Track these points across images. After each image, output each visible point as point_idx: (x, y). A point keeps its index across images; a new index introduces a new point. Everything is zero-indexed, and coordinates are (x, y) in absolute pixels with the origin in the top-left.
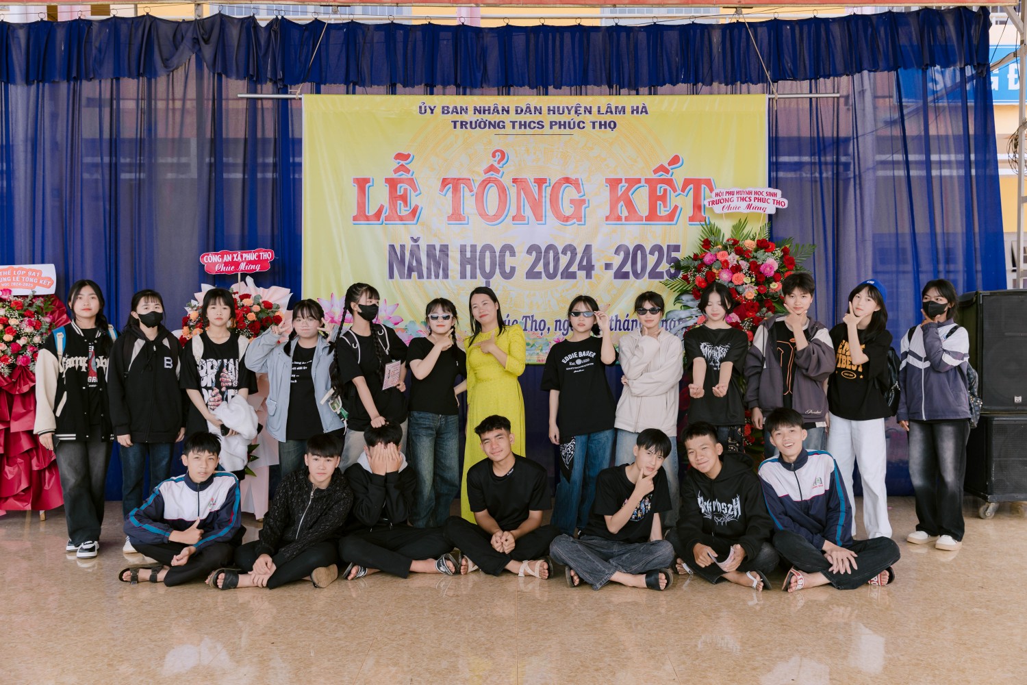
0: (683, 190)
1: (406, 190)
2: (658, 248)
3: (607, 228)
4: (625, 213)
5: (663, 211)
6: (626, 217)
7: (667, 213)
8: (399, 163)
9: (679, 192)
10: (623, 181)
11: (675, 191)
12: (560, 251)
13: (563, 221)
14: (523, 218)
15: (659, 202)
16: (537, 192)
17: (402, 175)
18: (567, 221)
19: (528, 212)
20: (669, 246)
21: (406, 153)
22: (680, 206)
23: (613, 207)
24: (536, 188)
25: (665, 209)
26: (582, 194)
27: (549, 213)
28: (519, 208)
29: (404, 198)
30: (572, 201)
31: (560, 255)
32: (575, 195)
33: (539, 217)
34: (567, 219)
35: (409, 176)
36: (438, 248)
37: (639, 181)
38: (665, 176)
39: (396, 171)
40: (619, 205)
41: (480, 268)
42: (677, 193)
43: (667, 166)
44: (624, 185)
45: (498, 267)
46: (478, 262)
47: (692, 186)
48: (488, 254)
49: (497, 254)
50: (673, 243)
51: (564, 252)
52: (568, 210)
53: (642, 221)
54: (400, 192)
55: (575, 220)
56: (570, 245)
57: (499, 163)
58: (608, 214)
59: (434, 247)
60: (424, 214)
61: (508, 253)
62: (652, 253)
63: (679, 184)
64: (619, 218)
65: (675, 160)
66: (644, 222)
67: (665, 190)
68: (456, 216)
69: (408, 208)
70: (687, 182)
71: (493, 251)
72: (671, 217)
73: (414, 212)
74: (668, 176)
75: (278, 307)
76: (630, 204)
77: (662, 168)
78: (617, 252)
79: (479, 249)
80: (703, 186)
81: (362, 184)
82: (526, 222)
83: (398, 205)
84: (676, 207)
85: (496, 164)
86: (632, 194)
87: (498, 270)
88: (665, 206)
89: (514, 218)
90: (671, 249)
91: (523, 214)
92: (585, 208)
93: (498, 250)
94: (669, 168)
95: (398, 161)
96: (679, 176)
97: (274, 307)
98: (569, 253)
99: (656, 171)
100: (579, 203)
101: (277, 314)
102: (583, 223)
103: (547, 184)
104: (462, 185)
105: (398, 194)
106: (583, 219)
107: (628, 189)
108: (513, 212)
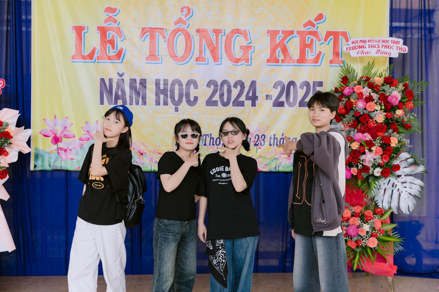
0: (326, 40)
1: (113, 36)
2: (307, 84)
3: (268, 68)
4: (281, 57)
5: (310, 56)
6: (282, 60)
7: (313, 57)
8: (108, 15)
9: (322, 41)
10: (281, 32)
11: (319, 40)
12: (232, 85)
13: (235, 62)
14: (204, 59)
15: (307, 49)
16: (215, 40)
17: (111, 24)
18: (237, 62)
19: (208, 54)
20: (314, 82)
21: (114, 7)
22: (323, 52)
23: (273, 51)
24: (214, 37)
25: (312, 54)
26: (249, 41)
27: (224, 56)
28: (201, 52)
29: (112, 42)
30: (241, 47)
31: (232, 88)
32: (245, 43)
33: (215, 58)
34: (237, 61)
35: (116, 25)
36: (138, 81)
37: (292, 32)
38: (312, 29)
39: (106, 21)
40: (277, 51)
41: (170, 97)
42: (321, 42)
43: (313, 21)
44: (281, 35)
45: (184, 96)
46: (169, 92)
47: (332, 37)
48: (177, 87)
49: (184, 87)
50: (318, 80)
51: (235, 86)
52: (238, 53)
53: (295, 63)
54: (109, 37)
55: (244, 62)
56: (240, 81)
57: (186, 17)
58: (269, 57)
59: (135, 80)
60: (128, 55)
61: (192, 86)
62: (302, 87)
63: (323, 35)
64: (277, 61)
65: (320, 17)
66: (296, 64)
67: (312, 40)
68: (153, 56)
69: (115, 50)
70: (329, 34)
71: (181, 84)
72: (316, 60)
73: (119, 54)
74: (314, 29)
75: (7, 125)
76: (285, 50)
77: (310, 23)
78: (275, 87)
79: (170, 83)
80: (341, 37)
81: (79, 30)
82: (206, 62)
83: (108, 48)
84: (320, 53)
85: (183, 17)
86: (287, 43)
87: (184, 99)
88: (312, 52)
89: (197, 60)
90: (316, 84)
91: (204, 56)
92: (252, 53)
93: (184, 84)
94: (315, 23)
95: (107, 13)
96: (322, 29)
97: (4, 124)
98: (239, 87)
99: (305, 25)
100: (247, 48)
101: (6, 130)
102: (249, 64)
103: (223, 34)
104: (157, 33)
105: (108, 39)
106: (250, 61)
107: (284, 39)
108: (196, 54)
